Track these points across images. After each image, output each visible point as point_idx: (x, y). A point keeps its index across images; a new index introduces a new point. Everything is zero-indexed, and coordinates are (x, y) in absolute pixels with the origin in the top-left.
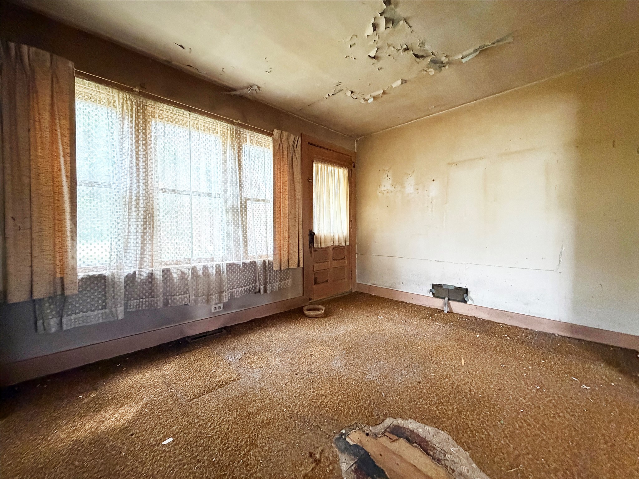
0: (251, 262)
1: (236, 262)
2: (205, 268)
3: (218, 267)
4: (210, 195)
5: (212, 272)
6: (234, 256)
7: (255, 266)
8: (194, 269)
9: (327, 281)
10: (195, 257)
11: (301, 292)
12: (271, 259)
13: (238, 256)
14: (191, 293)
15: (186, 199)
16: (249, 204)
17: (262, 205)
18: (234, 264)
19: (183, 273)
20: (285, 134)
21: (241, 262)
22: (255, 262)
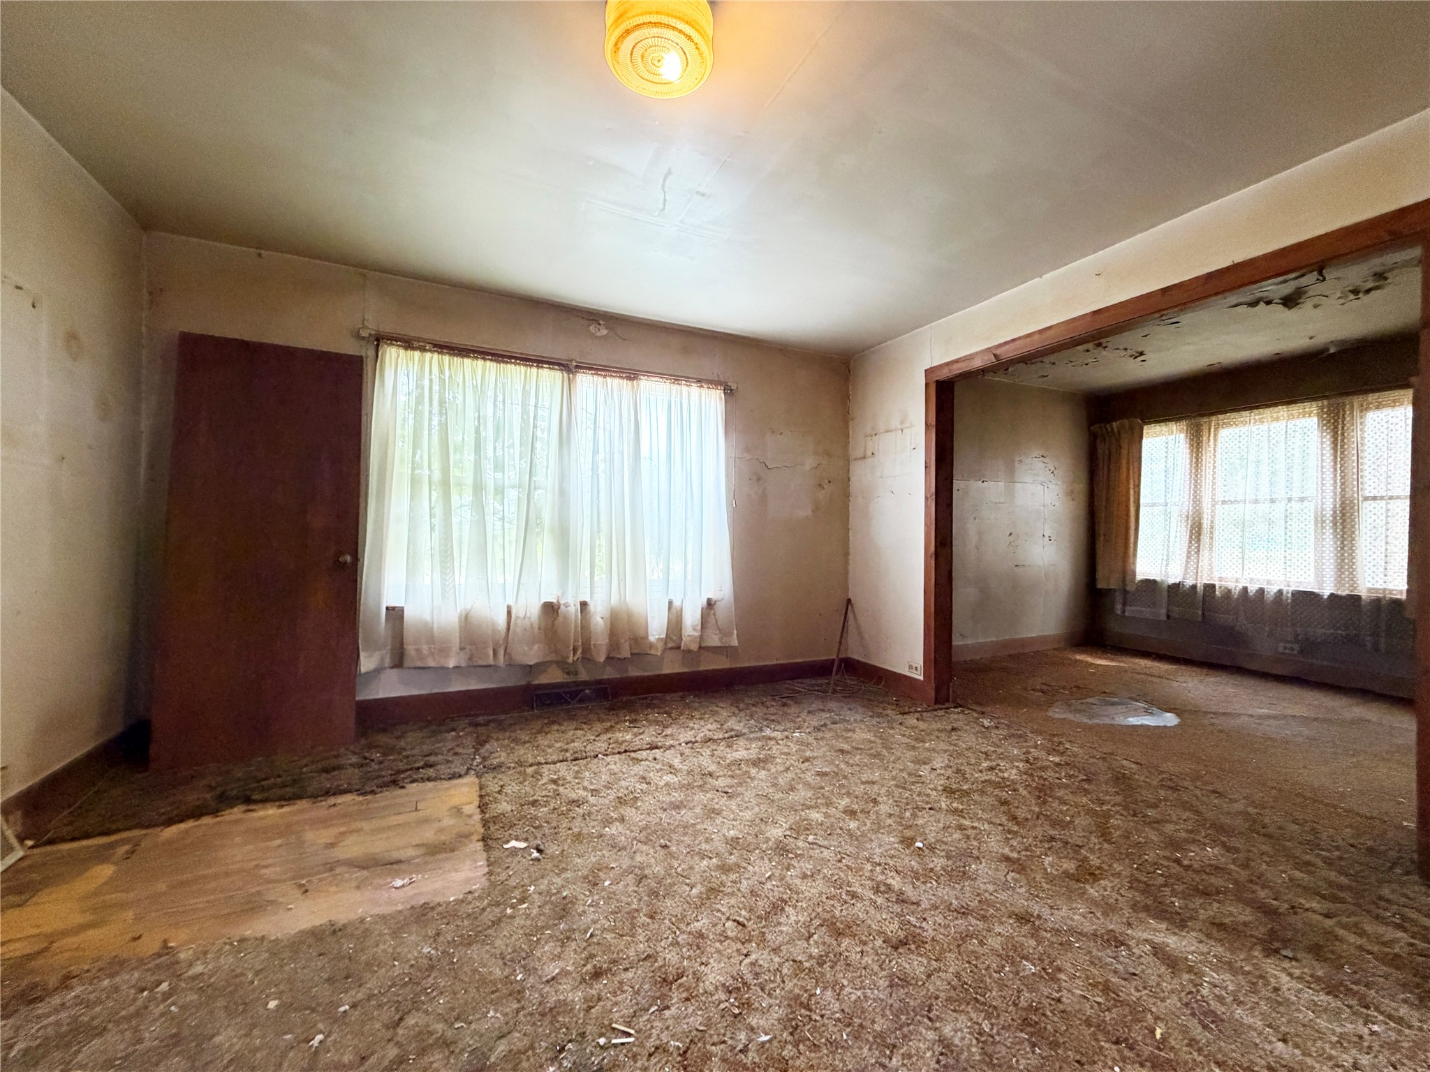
1: (1316, 590)
2: (1261, 591)
5: (1269, 595)
6: (1315, 584)
13: (1322, 582)
16: (1357, 504)
21: (1326, 592)
22: (1359, 597)
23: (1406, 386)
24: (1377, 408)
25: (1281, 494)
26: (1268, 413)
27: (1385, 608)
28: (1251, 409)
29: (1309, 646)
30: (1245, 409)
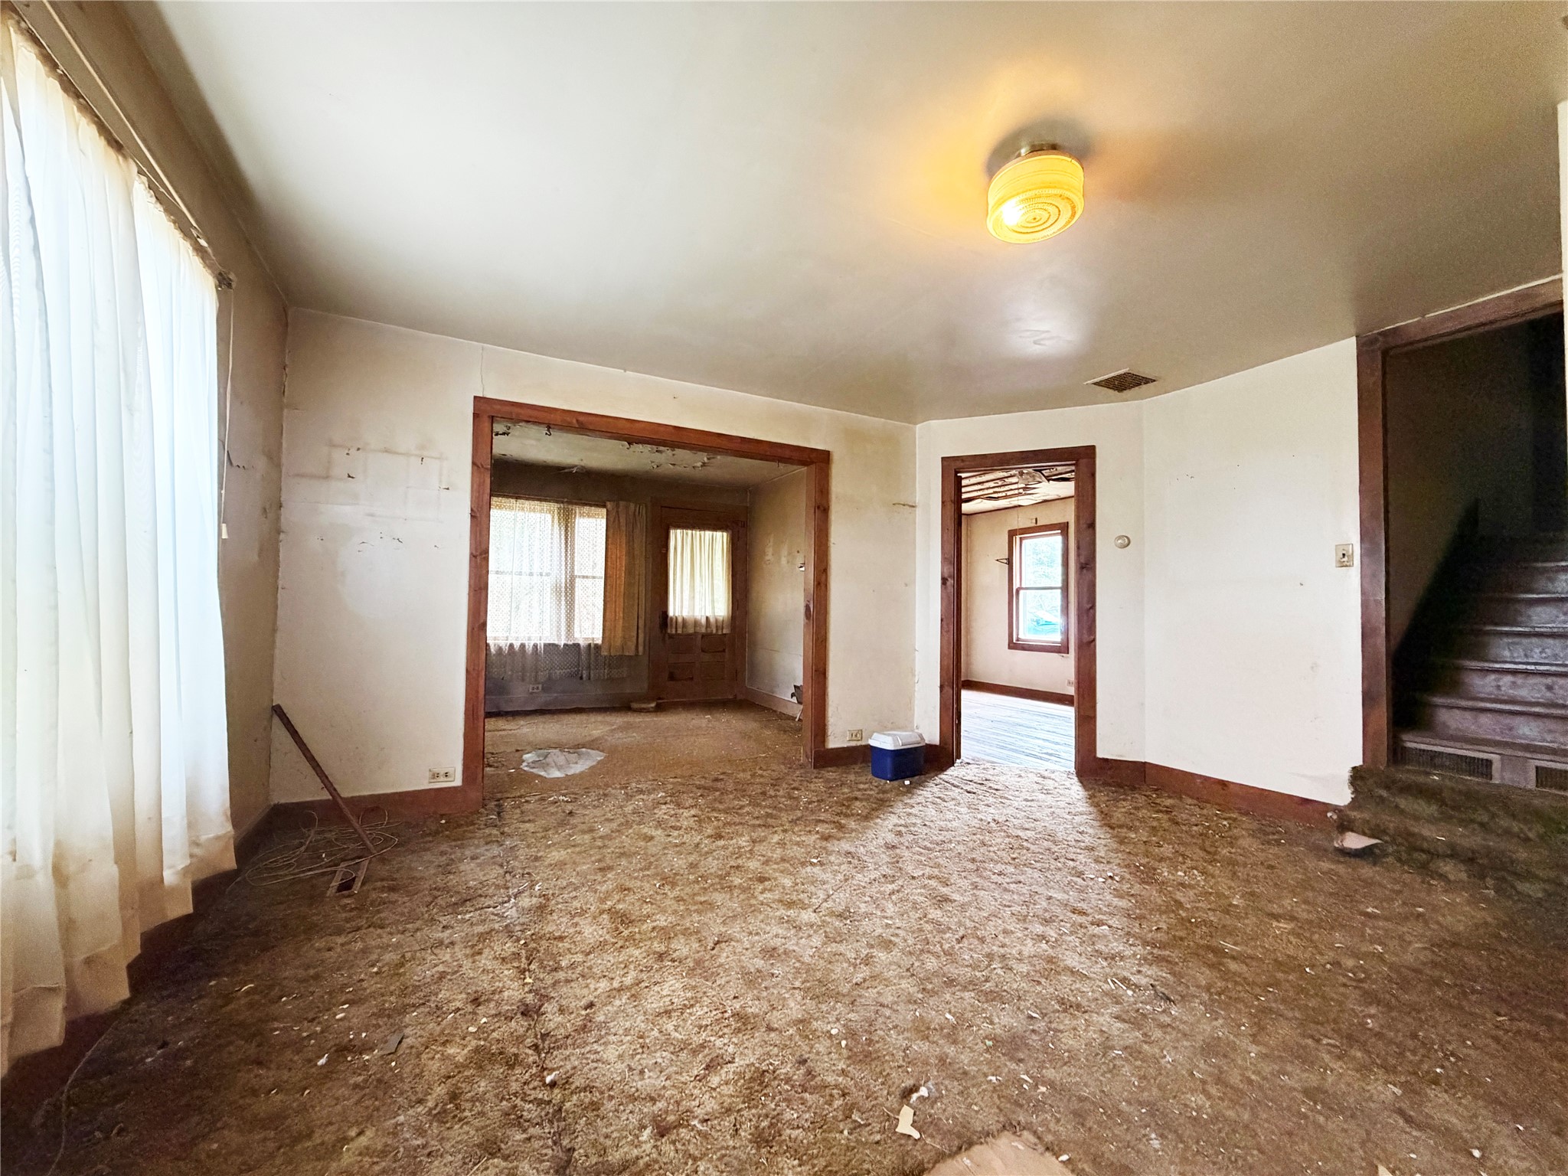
0: (574, 644)
1: (556, 642)
2: (523, 646)
3: (535, 646)
4: (531, 574)
5: (529, 648)
6: (555, 638)
7: (580, 649)
8: (511, 645)
9: (692, 679)
10: (514, 635)
11: (646, 685)
12: (599, 642)
13: (559, 636)
14: (508, 668)
15: (508, 578)
16: (577, 580)
17: (588, 582)
18: (553, 645)
19: (500, 649)
20: (622, 503)
21: (562, 643)
22: (579, 645)
23: (604, 506)
24: (589, 517)
25: (536, 570)
26: (527, 504)
27: (593, 649)
28: (517, 498)
29: (548, 685)
30: (538, 500)
